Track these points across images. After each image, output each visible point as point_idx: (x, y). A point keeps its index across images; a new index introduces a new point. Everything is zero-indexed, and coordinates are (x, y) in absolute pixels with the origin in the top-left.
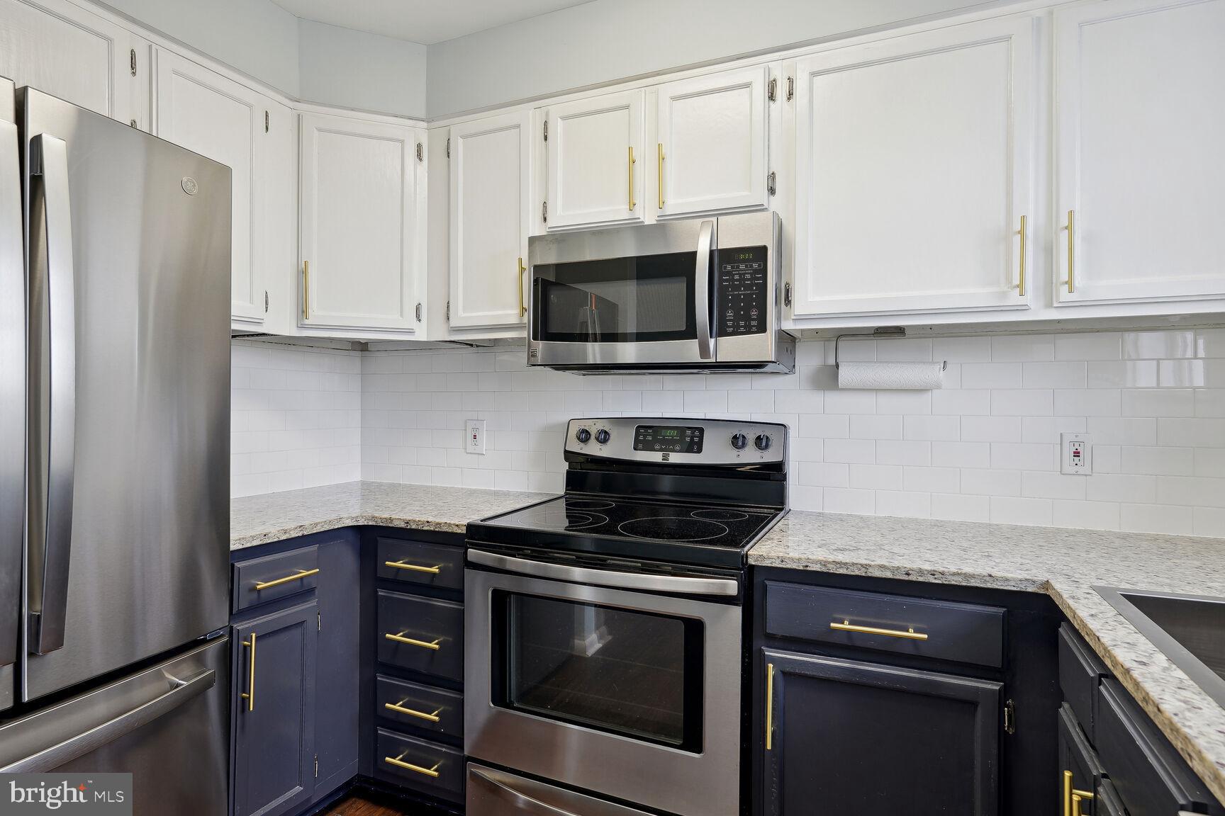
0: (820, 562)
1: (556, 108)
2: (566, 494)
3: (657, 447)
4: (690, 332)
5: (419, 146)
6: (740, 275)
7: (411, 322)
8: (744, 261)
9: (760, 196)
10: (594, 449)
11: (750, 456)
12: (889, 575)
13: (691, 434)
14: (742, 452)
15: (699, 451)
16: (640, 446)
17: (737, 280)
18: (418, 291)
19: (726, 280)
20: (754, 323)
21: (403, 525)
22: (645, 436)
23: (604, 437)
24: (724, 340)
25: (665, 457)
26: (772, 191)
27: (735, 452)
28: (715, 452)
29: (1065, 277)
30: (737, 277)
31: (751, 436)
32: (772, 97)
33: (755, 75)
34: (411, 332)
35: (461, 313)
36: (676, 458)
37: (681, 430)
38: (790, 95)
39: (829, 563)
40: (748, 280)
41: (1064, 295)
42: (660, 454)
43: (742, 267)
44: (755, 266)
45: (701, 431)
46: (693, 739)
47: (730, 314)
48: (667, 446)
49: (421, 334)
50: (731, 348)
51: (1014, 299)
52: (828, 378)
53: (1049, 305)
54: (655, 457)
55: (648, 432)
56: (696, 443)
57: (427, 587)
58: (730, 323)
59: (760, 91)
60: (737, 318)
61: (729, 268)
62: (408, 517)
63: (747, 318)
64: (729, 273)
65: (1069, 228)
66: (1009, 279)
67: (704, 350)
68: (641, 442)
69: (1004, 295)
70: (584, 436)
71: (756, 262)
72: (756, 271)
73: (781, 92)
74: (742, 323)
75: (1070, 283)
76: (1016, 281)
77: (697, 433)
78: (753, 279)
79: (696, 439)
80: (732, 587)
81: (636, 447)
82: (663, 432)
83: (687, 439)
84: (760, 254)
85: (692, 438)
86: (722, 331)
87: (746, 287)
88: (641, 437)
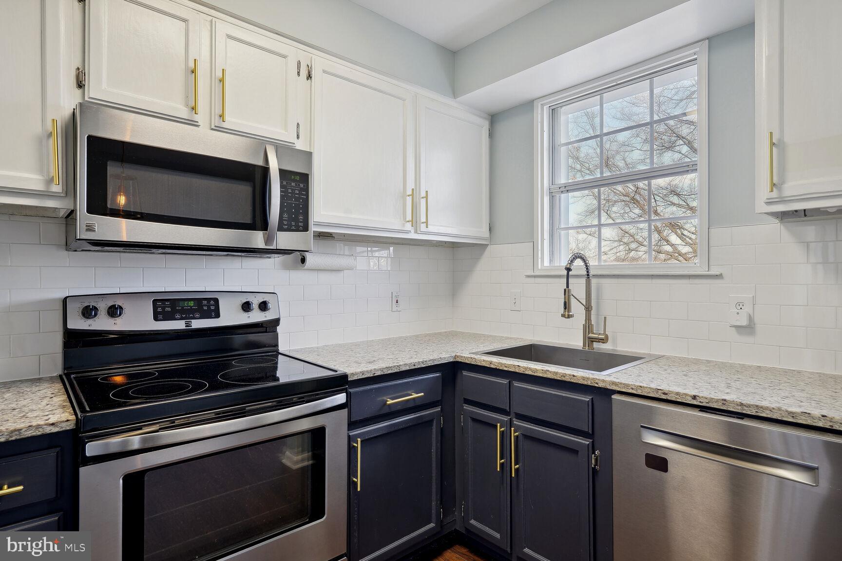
3: (178, 316)
6: (292, 190)
8: (294, 181)
10: (102, 323)
11: (256, 316)
12: (407, 368)
13: (207, 304)
15: (218, 316)
16: (160, 317)
17: (290, 193)
20: (301, 224)
22: (163, 308)
23: (114, 312)
24: (281, 234)
25: (188, 325)
26: (298, 137)
27: (246, 315)
28: (230, 315)
29: (423, 219)
30: (290, 191)
31: (255, 301)
32: (299, 73)
33: (290, 52)
36: (198, 324)
37: (199, 301)
38: (309, 77)
39: (384, 369)
40: (297, 194)
41: (423, 227)
42: (183, 322)
43: (293, 184)
44: (302, 185)
45: (216, 301)
47: (285, 215)
48: (187, 314)
50: (285, 240)
51: (408, 227)
53: (416, 232)
54: (179, 325)
55: (165, 305)
56: (213, 311)
58: (285, 223)
59: (293, 65)
60: (290, 219)
61: (285, 183)
63: (296, 220)
65: (426, 197)
66: (405, 217)
67: (268, 240)
68: (160, 313)
69: (404, 225)
70: (89, 312)
71: (302, 183)
72: (301, 190)
73: (304, 73)
74: (293, 223)
75: (427, 222)
76: (409, 217)
77: (212, 302)
78: (300, 194)
79: (213, 308)
80: (341, 398)
81: (156, 319)
82: (181, 303)
83: (205, 308)
84: (304, 178)
85: (209, 307)
86: (281, 229)
87: (297, 199)
88: (159, 310)
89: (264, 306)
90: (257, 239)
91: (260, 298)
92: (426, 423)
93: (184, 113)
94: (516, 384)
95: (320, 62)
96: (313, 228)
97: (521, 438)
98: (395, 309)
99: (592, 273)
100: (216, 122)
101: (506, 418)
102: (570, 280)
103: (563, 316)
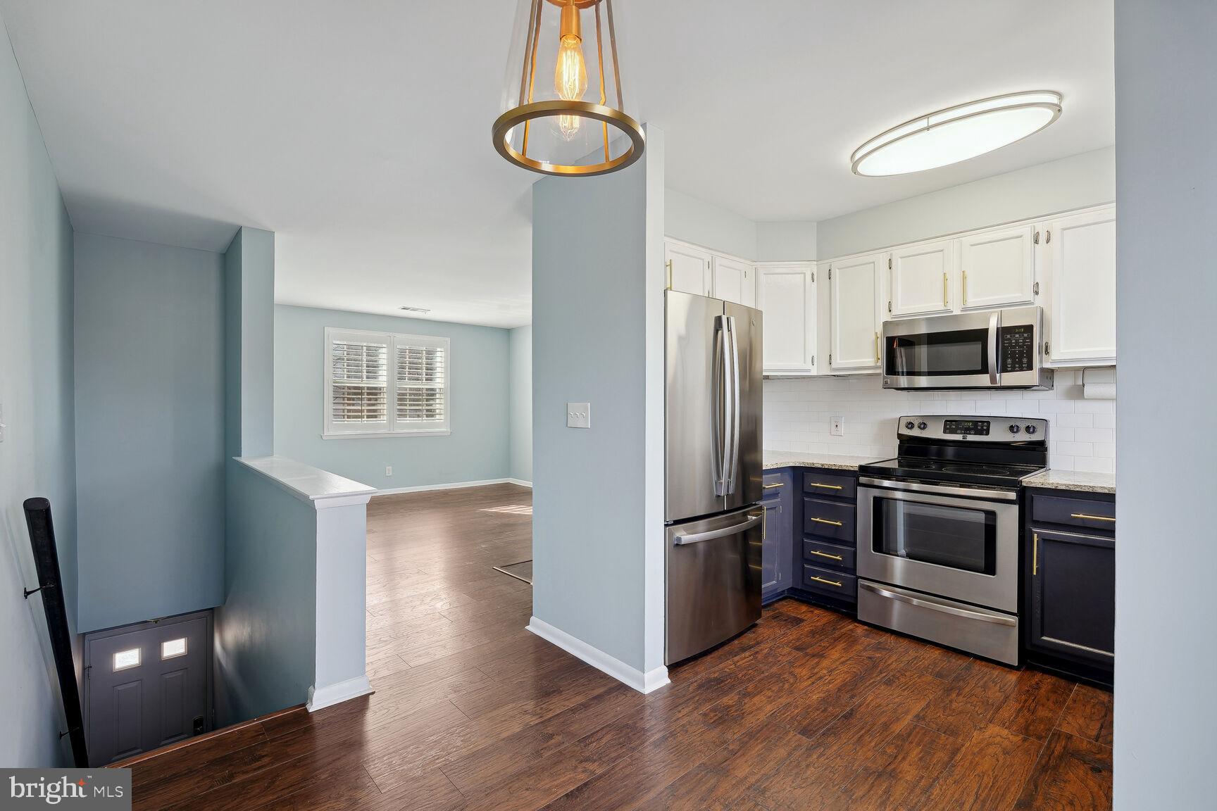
0: (1065, 485)
1: (897, 253)
2: (898, 457)
3: (959, 432)
4: (984, 370)
5: (813, 275)
6: (1016, 340)
7: (809, 366)
8: (1018, 333)
9: (1029, 296)
10: (916, 432)
11: (1022, 437)
12: (1107, 491)
13: (981, 425)
14: (1016, 435)
15: (988, 433)
16: (948, 431)
17: (1014, 343)
18: (813, 350)
19: (1007, 343)
20: (1025, 366)
21: (820, 466)
22: (951, 426)
23: (923, 426)
24: (1005, 375)
25: (964, 438)
26: (1037, 293)
27: (1013, 435)
28: (998, 435)
30: (1013, 341)
31: (1023, 426)
32: (1036, 242)
33: (1026, 230)
34: (809, 370)
35: (838, 361)
36: (971, 438)
37: (975, 422)
38: (1048, 240)
40: (1021, 343)
42: (962, 435)
43: (1017, 336)
44: (1026, 335)
45: (988, 423)
46: (990, 568)
47: (1010, 360)
48: (967, 431)
49: (814, 372)
50: (1010, 378)
52: (1077, 393)
54: (958, 437)
55: (952, 424)
56: (985, 430)
57: (835, 496)
58: (1009, 366)
59: (1029, 239)
60: (1014, 363)
61: (1009, 336)
62: (823, 463)
63: (1021, 363)
64: (1009, 339)
67: (993, 379)
68: (948, 429)
70: (910, 425)
71: (1026, 333)
72: (1025, 338)
73: (1042, 239)
74: (1017, 366)
77: (985, 424)
78: (1024, 342)
79: (985, 428)
80: (1012, 495)
81: (945, 432)
82: (963, 424)
83: (979, 428)
84: (1028, 329)
85: (982, 427)
86: (1001, 370)
87: (1020, 347)
88: (948, 427)
89: (1028, 430)
90: (984, 380)
91: (1025, 423)
96: (1037, 367)
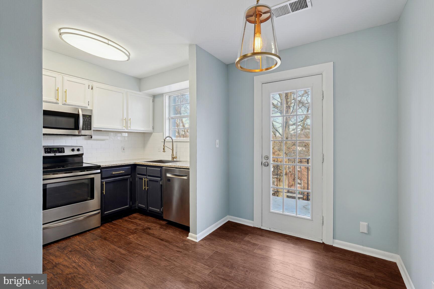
0: (110, 165)
3: (52, 152)
4: (78, 129)
8: (87, 117)
9: (87, 105)
11: (76, 153)
13: (61, 150)
15: (64, 152)
19: (83, 120)
22: (47, 150)
25: (55, 155)
26: (89, 105)
27: (73, 152)
28: (68, 152)
30: (86, 120)
36: (58, 154)
37: (58, 148)
38: (92, 89)
41: (129, 128)
43: (87, 118)
45: (64, 148)
46: (92, 198)
47: (84, 126)
48: (55, 152)
50: (83, 132)
51: (124, 128)
53: (127, 130)
54: (52, 155)
59: (87, 86)
60: (86, 127)
61: (84, 118)
63: (88, 127)
65: (130, 120)
66: (123, 126)
67: (80, 132)
68: (46, 151)
72: (89, 119)
73: (90, 88)
74: (87, 128)
75: (130, 127)
76: (124, 126)
78: (89, 120)
79: (62, 150)
80: (99, 171)
81: (45, 153)
82: (53, 149)
84: (90, 116)
86: (83, 129)
87: (88, 122)
88: (46, 150)
89: (78, 150)
90: (76, 132)
91: (77, 148)
92: (127, 179)
93: (54, 100)
94: (147, 168)
95: (95, 85)
96: (93, 129)
97: (148, 181)
98: (123, 151)
99: (173, 141)
100: (64, 102)
101: (146, 177)
102: (165, 143)
103: (163, 152)
